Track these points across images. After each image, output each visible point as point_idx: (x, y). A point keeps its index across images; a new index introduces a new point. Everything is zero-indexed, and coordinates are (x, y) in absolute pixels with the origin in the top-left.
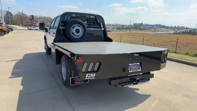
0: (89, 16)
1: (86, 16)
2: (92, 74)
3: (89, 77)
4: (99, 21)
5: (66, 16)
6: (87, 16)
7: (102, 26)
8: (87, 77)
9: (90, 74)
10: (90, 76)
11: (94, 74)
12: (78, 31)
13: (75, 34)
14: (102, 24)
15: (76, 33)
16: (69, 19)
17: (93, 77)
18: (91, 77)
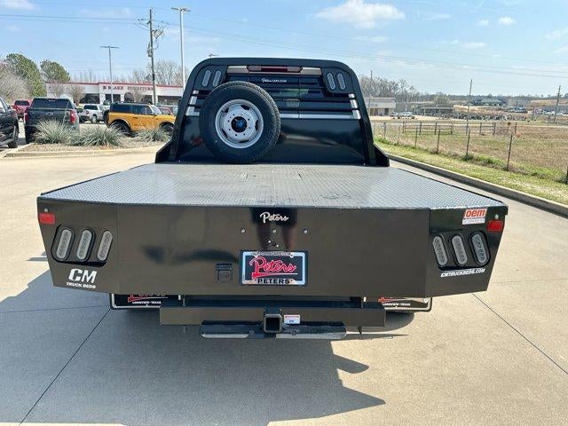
0: (297, 69)
1: (286, 70)
2: (86, 272)
3: (78, 279)
4: (332, 86)
5: (208, 74)
6: (289, 68)
7: (354, 104)
8: (71, 278)
9: (80, 271)
10: (81, 275)
11: (94, 274)
12: (241, 124)
13: (232, 133)
14: (353, 96)
15: (232, 130)
16: (215, 83)
17: (90, 283)
18: (85, 282)
